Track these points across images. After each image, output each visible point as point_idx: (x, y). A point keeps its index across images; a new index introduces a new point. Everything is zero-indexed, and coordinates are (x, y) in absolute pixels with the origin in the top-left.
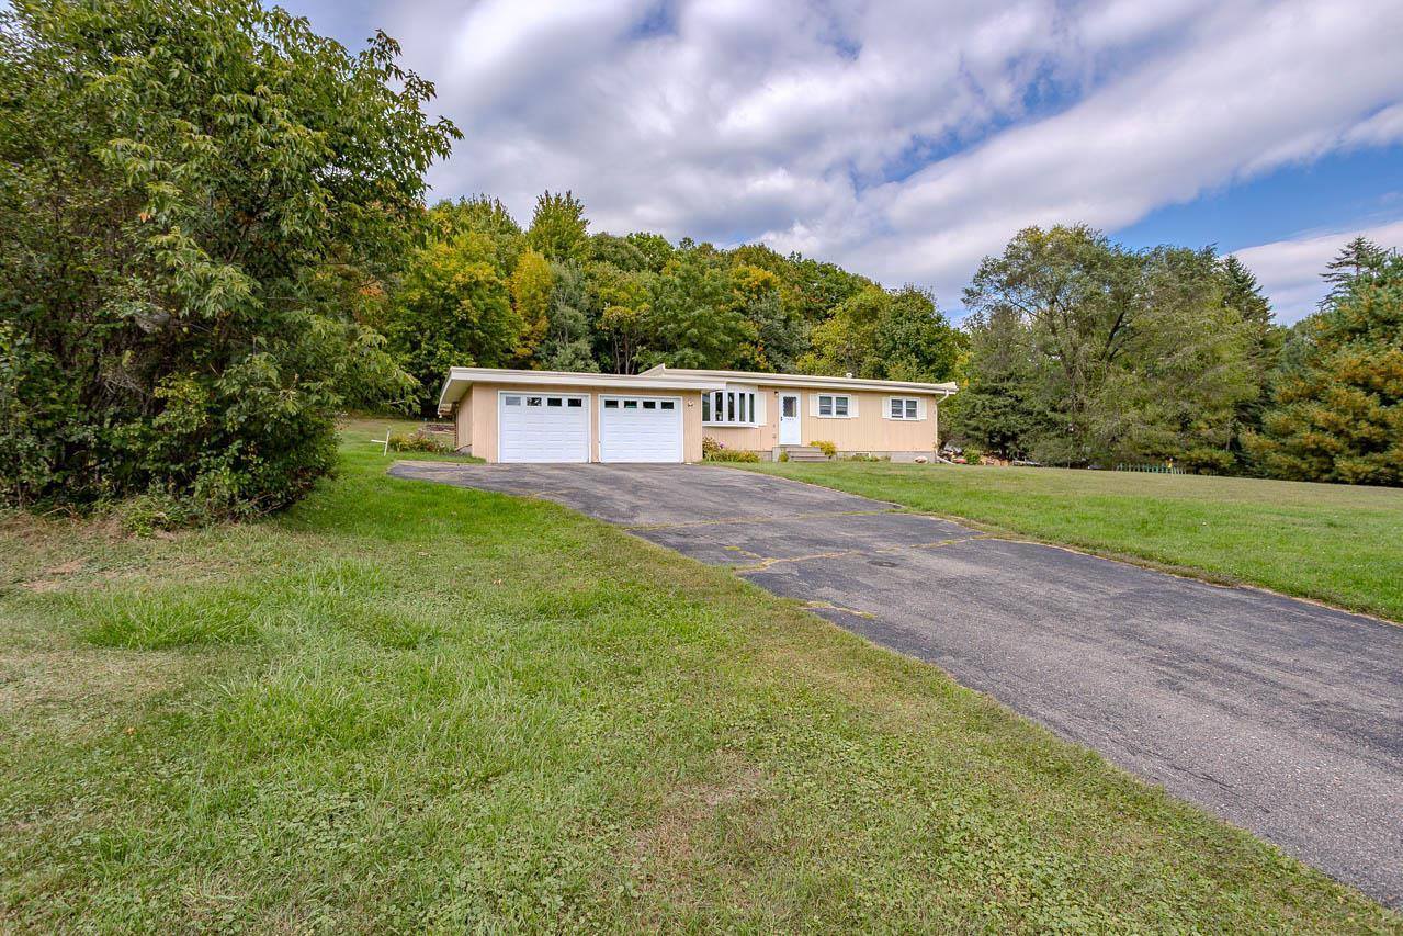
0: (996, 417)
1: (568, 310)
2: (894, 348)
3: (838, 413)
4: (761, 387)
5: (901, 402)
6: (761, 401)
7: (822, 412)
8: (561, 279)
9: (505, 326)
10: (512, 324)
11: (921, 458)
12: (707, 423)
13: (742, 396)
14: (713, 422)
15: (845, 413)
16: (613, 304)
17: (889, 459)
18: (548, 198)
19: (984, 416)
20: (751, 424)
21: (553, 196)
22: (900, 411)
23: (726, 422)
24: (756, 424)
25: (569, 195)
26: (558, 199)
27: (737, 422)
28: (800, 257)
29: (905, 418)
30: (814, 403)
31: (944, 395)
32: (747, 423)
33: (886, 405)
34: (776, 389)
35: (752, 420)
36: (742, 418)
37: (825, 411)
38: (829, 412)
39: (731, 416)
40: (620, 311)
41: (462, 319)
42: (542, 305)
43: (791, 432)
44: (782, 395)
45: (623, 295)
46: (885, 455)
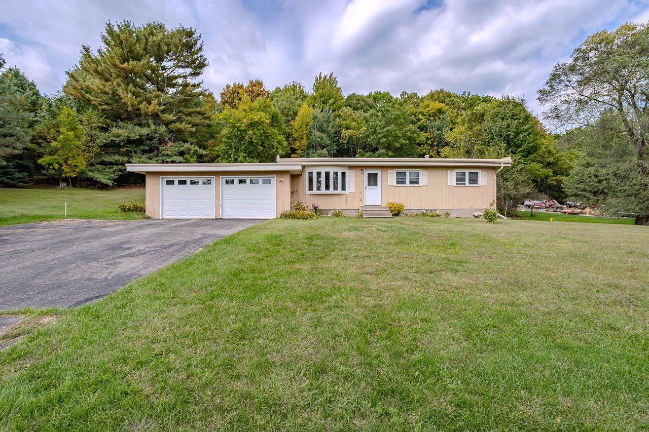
0: (600, 182)
1: (318, 134)
2: (492, 139)
3: (411, 182)
4: (350, 167)
5: (464, 173)
6: (351, 176)
7: (398, 182)
8: (316, 118)
9: (275, 144)
10: (279, 143)
11: (476, 214)
12: (311, 192)
13: (336, 173)
14: (315, 191)
15: (417, 183)
16: (347, 128)
17: (449, 214)
18: (320, 77)
19: (590, 182)
20: (343, 192)
21: (323, 76)
22: (464, 180)
23: (323, 190)
24: (347, 192)
25: (331, 74)
26: (325, 78)
27: (331, 191)
28: (469, 94)
29: (467, 184)
30: (392, 176)
31: (500, 167)
32: (340, 191)
33: (452, 177)
34: (362, 168)
35: (344, 188)
36: (336, 188)
37: (401, 181)
38: (403, 182)
39: (327, 187)
40: (350, 132)
41: (249, 141)
42: (305, 132)
43: (374, 197)
44: (367, 172)
45: (354, 124)
46: (445, 212)
